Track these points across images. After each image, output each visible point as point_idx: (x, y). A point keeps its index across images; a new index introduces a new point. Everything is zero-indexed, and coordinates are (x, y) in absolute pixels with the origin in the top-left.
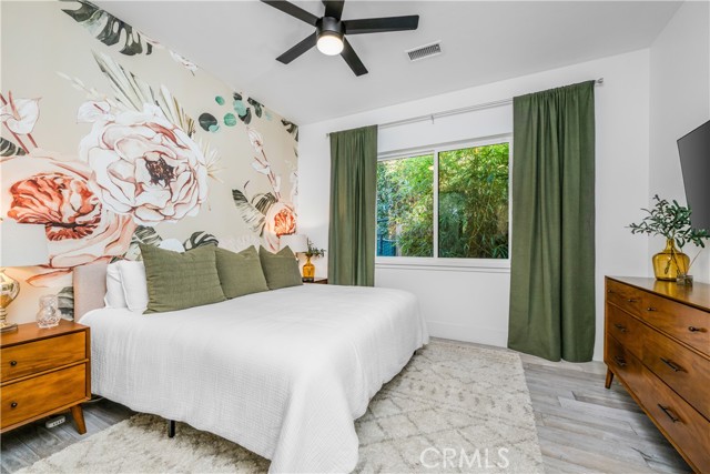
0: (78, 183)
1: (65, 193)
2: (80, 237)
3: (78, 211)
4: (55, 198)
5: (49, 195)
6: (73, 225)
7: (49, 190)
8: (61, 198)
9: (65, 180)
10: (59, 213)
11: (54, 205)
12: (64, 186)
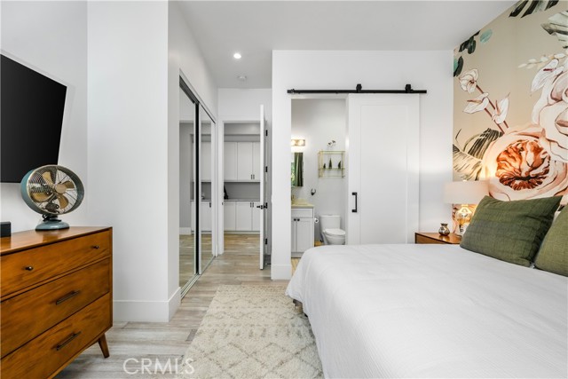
0: (532, 143)
1: (523, 153)
2: (533, 188)
3: (532, 166)
4: (518, 159)
5: (514, 158)
6: (528, 178)
7: (514, 155)
8: (521, 158)
9: (523, 144)
10: (520, 170)
11: (516, 165)
12: (522, 149)
